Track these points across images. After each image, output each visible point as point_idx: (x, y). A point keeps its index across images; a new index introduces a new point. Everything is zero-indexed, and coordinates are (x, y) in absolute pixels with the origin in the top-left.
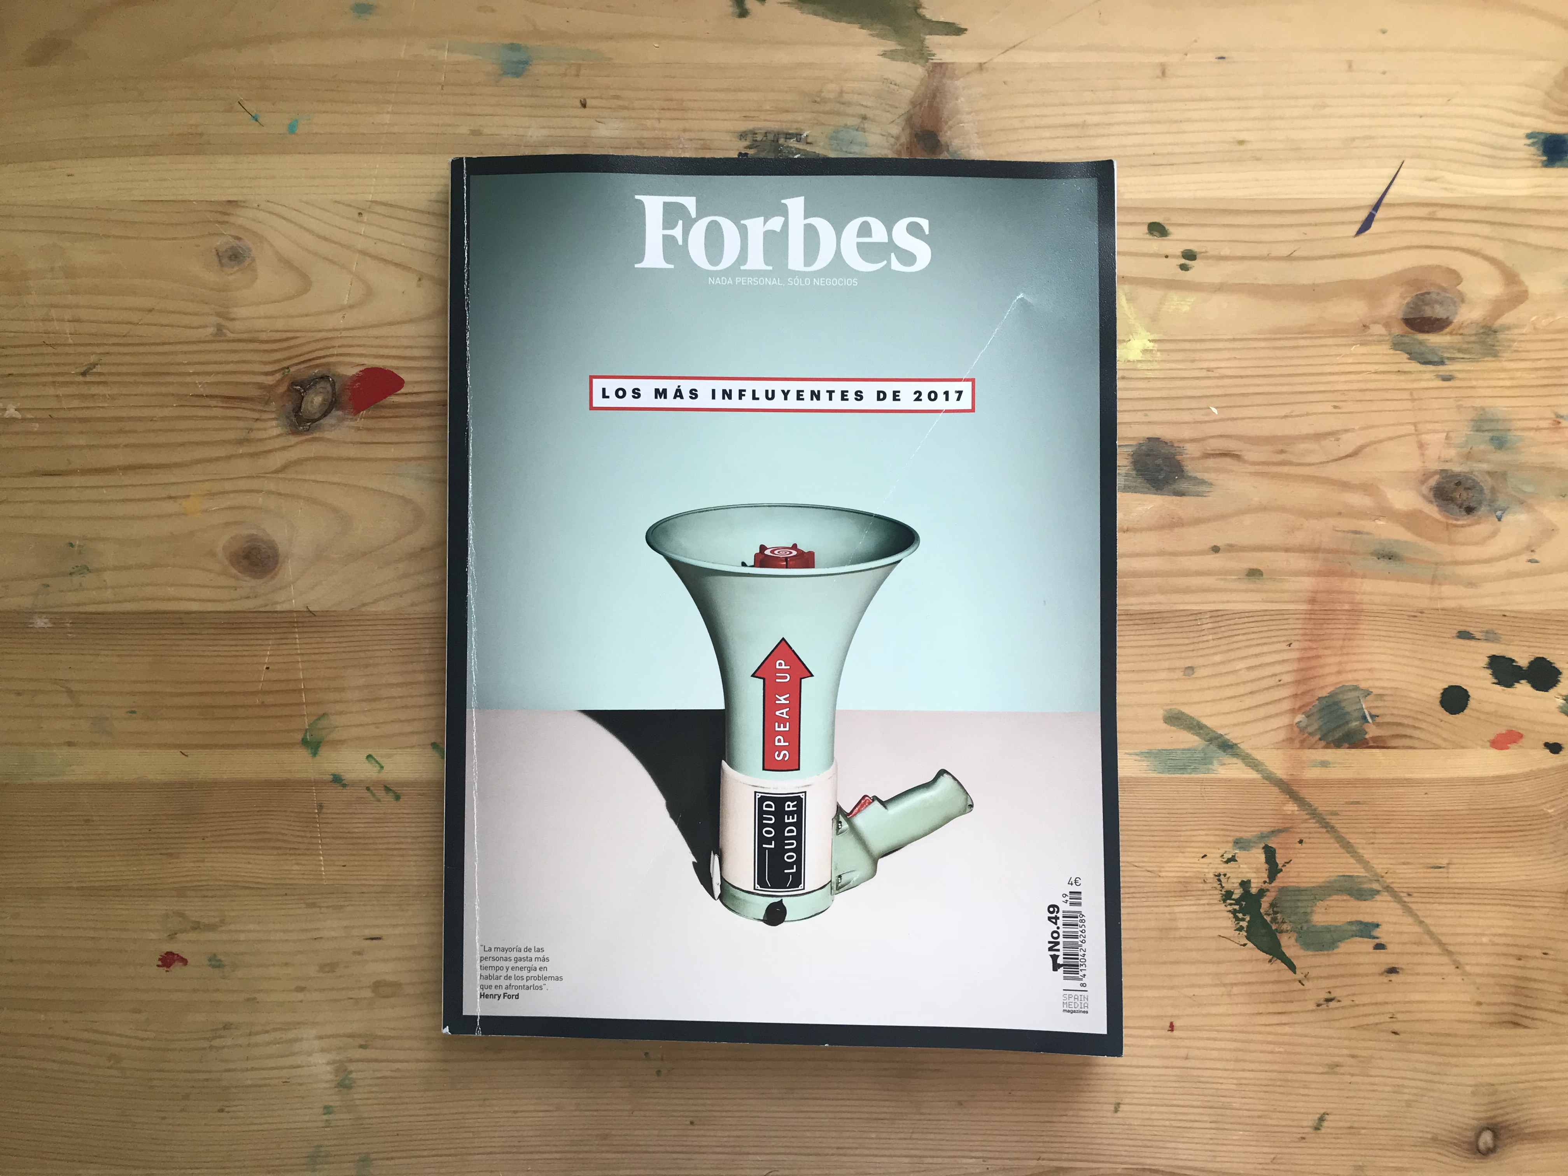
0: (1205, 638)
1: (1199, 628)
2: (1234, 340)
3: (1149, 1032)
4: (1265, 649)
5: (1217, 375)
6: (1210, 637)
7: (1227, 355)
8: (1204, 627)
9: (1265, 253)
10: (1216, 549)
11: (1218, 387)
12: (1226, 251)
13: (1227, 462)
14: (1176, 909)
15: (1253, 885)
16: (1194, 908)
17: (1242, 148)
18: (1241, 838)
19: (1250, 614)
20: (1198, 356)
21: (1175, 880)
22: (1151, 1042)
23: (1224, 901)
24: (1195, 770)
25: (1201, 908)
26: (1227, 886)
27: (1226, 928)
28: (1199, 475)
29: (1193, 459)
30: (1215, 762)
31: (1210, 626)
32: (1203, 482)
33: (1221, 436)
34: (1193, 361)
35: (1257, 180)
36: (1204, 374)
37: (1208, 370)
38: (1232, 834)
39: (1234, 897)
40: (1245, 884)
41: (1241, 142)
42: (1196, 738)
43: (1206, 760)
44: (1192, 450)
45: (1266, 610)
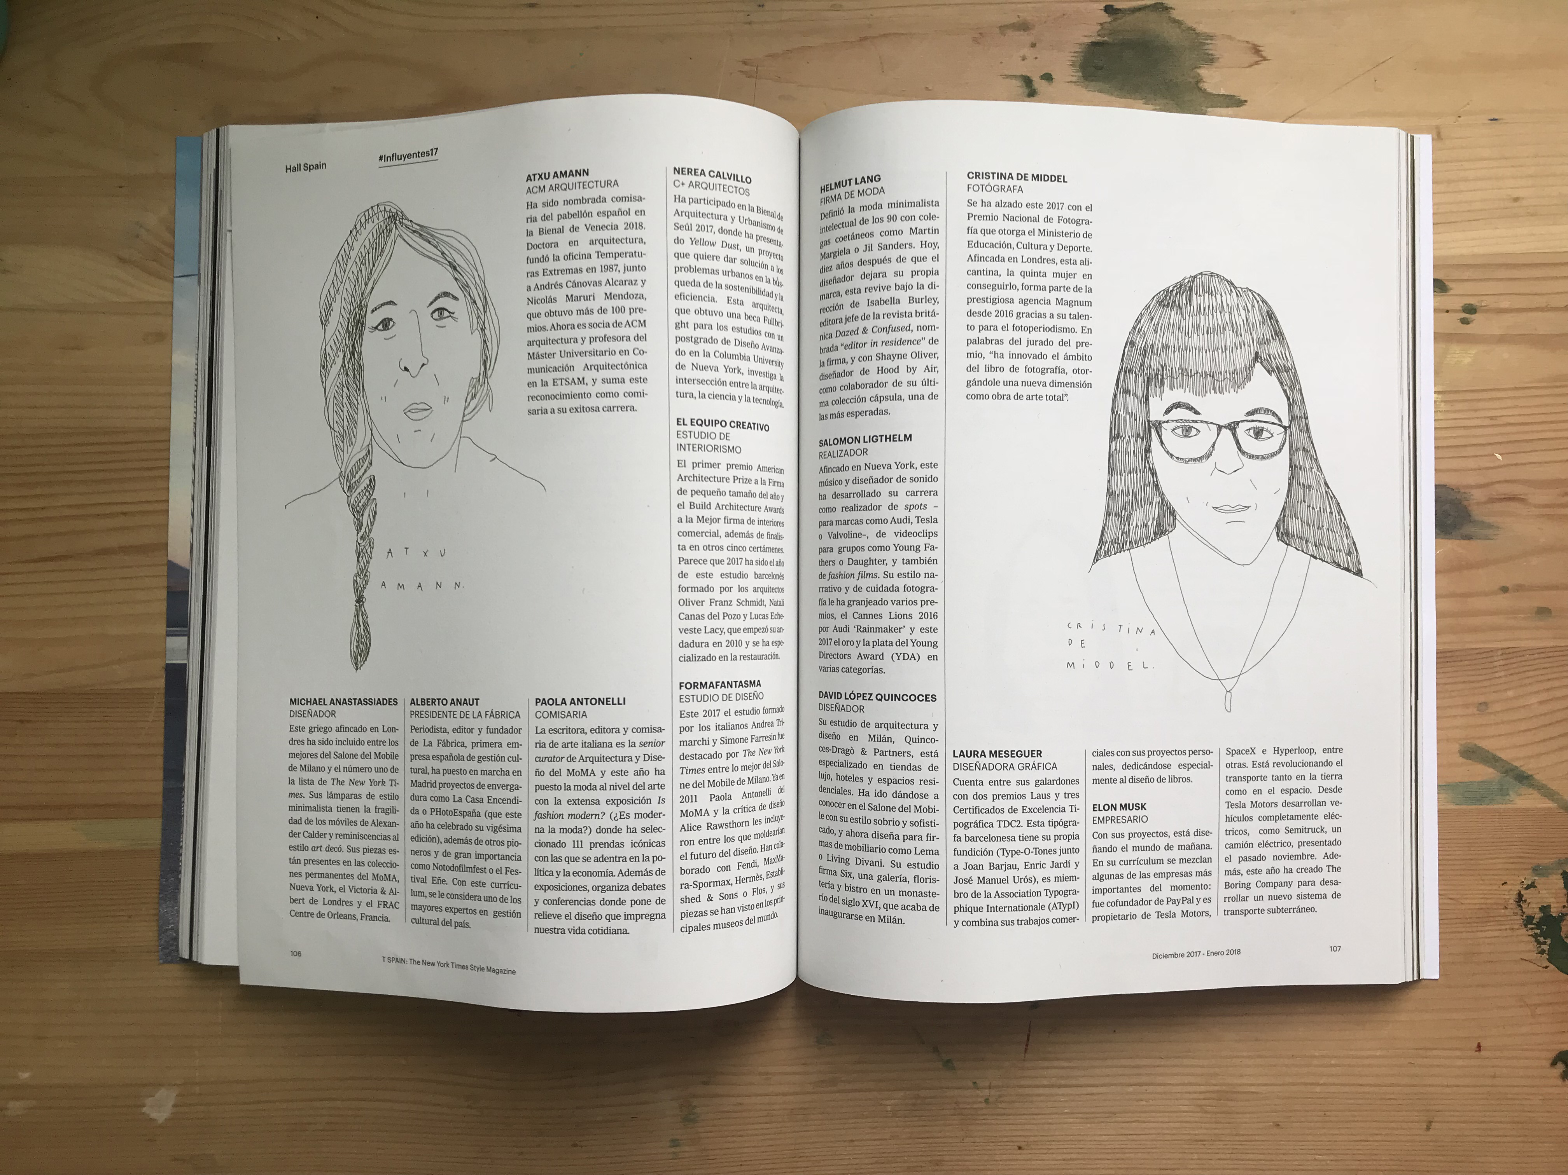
0: (1497, 675)
1: (1491, 665)
2: (1516, 389)
3: (1458, 1053)
4: (1557, 683)
5: (1501, 423)
6: (1503, 674)
7: (1509, 403)
8: (1496, 664)
9: (1544, 305)
10: (1505, 590)
11: (1502, 434)
12: (1505, 304)
13: (1513, 506)
14: (1480, 934)
15: (1552, 910)
16: (1496, 934)
17: (1516, 204)
18: (1539, 865)
19: (1541, 650)
20: (1481, 405)
21: (1477, 906)
22: (1460, 1062)
23: (1526, 926)
24: (1492, 801)
25: (1505, 933)
26: (1528, 911)
27: (1529, 951)
28: (1486, 519)
29: (1478, 503)
30: (1511, 793)
31: (1502, 663)
32: (1490, 526)
33: (1507, 481)
34: (1476, 410)
35: (1533, 235)
36: (1488, 422)
37: (1491, 418)
38: (1531, 861)
39: (1534, 922)
40: (1545, 909)
41: (1516, 199)
42: (1491, 770)
43: (1503, 792)
44: (1478, 495)
45: (1556, 647)
